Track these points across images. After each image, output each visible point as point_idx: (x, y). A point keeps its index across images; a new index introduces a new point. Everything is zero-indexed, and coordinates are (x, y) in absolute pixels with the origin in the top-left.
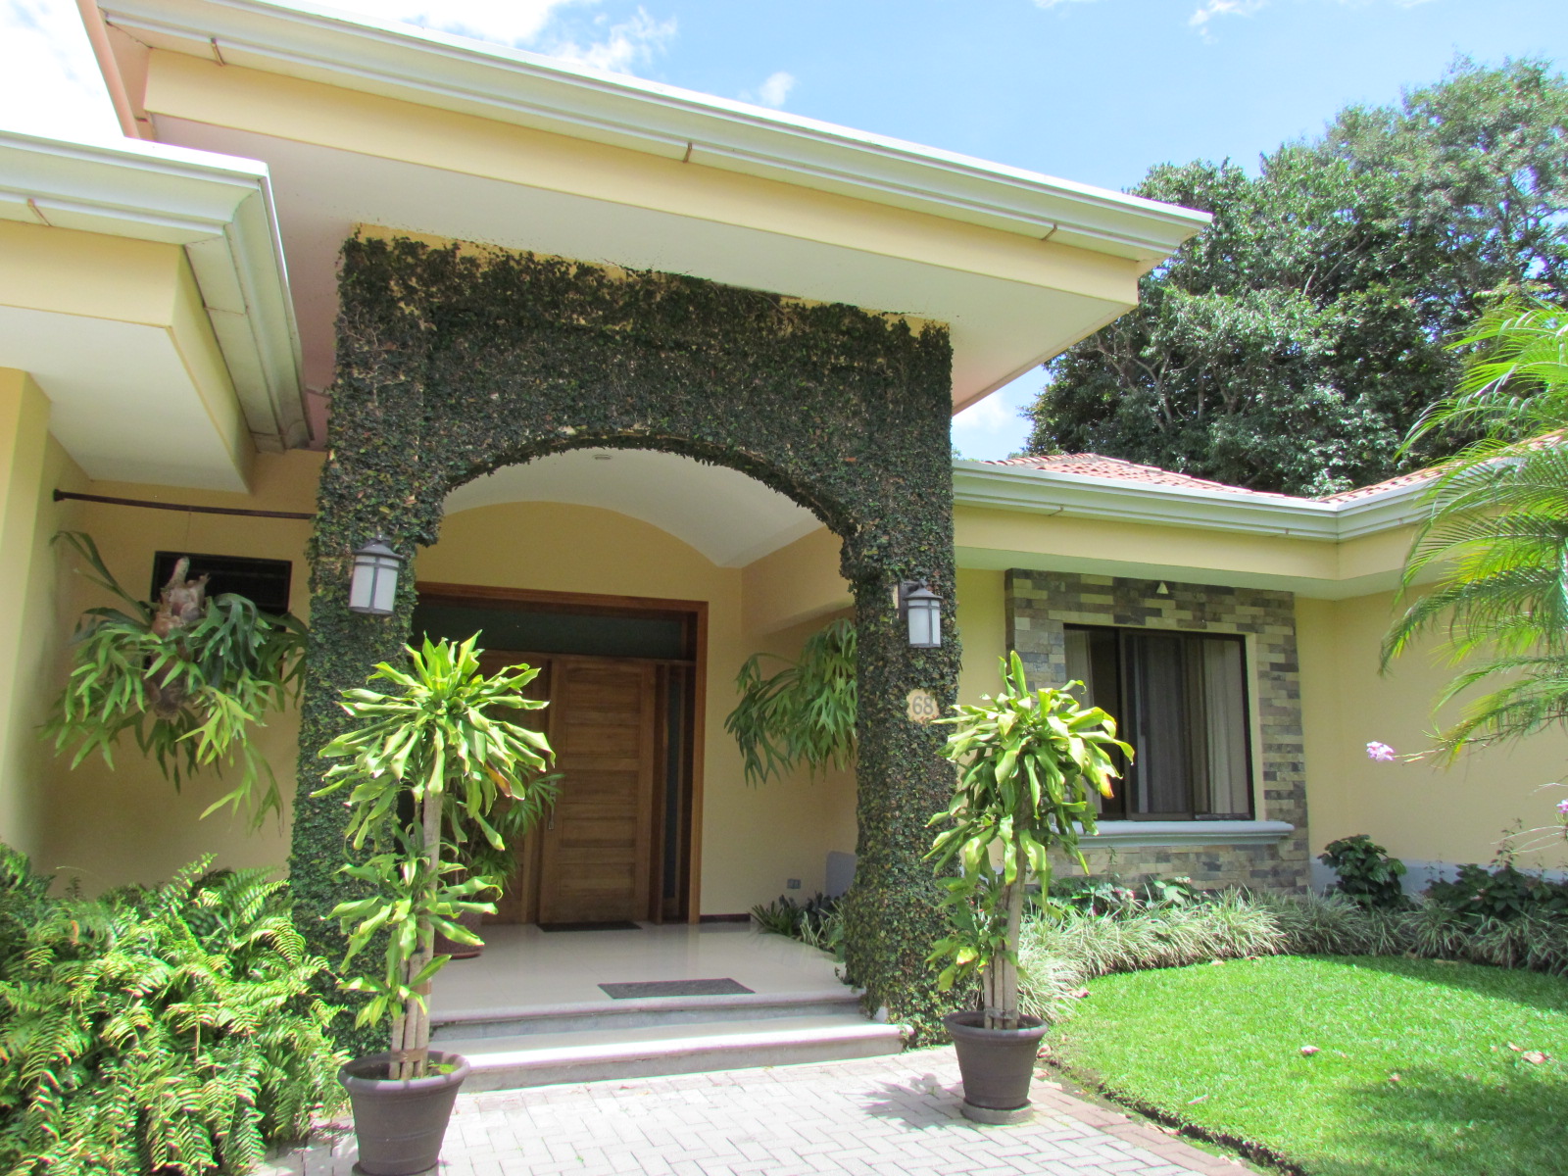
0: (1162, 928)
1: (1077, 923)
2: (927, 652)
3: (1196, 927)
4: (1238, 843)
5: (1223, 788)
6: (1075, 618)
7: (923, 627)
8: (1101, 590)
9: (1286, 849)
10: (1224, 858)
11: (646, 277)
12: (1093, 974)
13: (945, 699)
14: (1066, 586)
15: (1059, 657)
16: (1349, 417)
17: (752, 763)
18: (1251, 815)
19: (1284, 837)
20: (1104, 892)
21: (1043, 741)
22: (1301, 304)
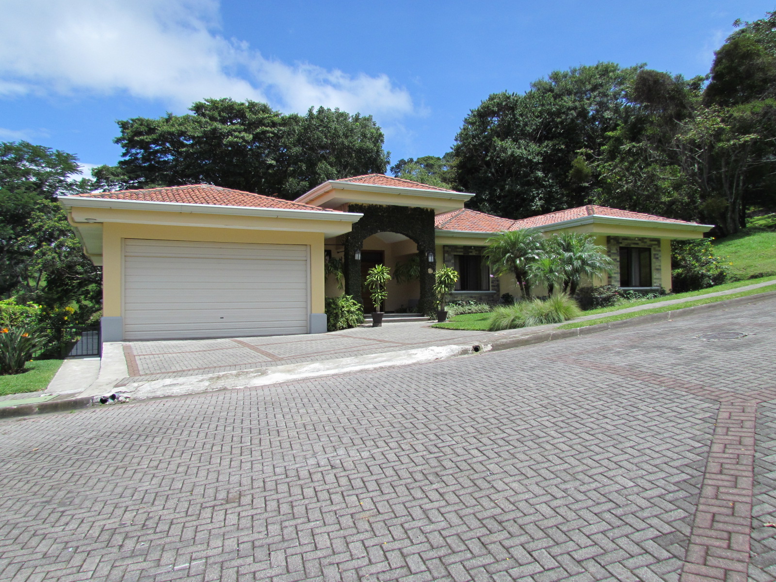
0: (470, 308)
1: (455, 307)
2: (431, 263)
3: (476, 308)
4: (486, 295)
5: (484, 285)
6: (456, 254)
7: (431, 259)
8: (461, 248)
9: (495, 296)
10: (483, 298)
11: (389, 206)
12: (457, 314)
13: (434, 270)
14: (455, 248)
15: (453, 261)
16: (546, 181)
17: (398, 282)
18: (489, 290)
19: (495, 294)
20: (460, 302)
21: (448, 276)
22: (534, 147)
